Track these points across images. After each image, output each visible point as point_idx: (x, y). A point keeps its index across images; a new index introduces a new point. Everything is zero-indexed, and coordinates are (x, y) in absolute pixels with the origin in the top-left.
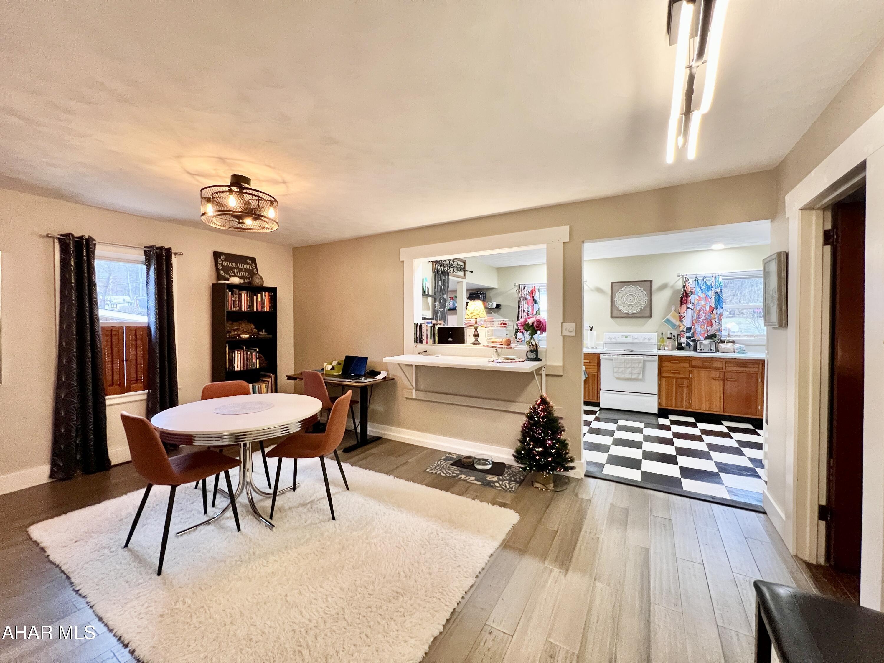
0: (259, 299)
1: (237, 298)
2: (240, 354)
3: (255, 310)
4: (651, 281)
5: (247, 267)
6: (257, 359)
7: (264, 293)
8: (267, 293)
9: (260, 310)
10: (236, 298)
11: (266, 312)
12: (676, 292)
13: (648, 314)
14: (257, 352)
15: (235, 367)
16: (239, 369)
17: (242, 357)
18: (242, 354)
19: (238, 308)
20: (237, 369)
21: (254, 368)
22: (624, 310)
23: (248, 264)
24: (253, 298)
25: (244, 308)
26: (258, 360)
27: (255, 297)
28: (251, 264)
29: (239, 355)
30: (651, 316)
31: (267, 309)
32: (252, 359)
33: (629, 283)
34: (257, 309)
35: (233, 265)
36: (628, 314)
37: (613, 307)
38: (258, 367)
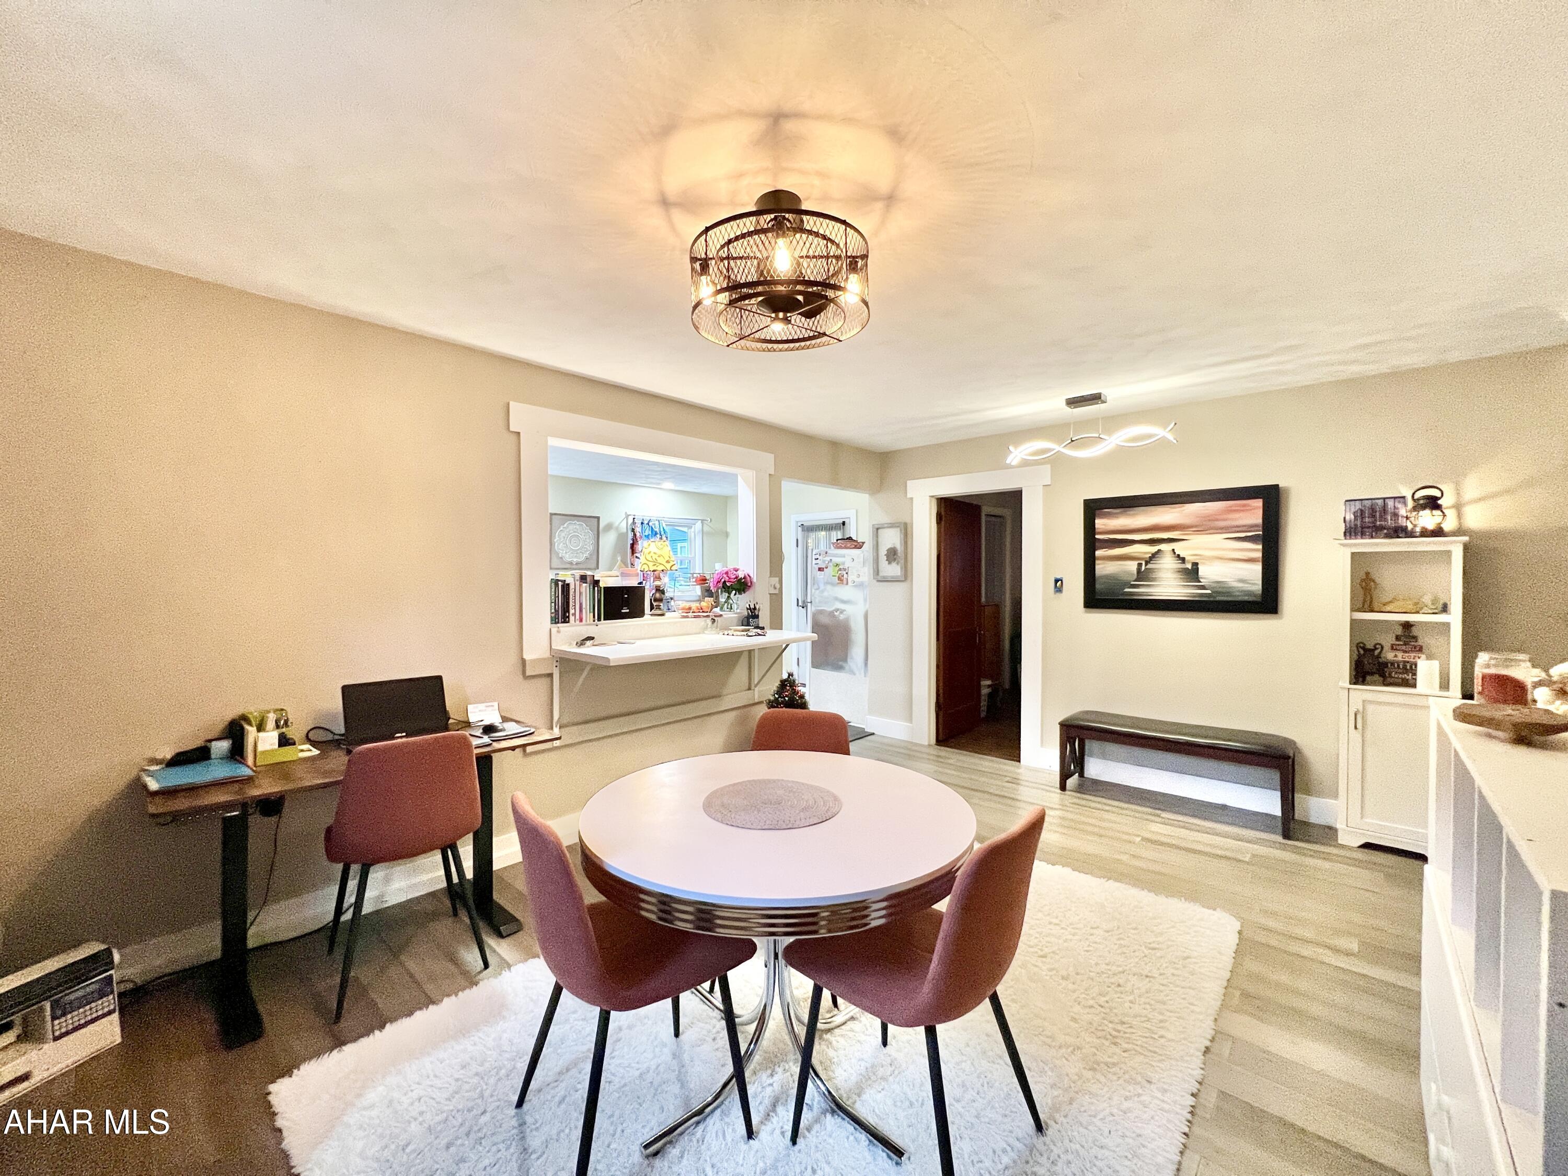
4: (598, 518)
12: (621, 537)
13: (594, 566)
22: (568, 558)
30: (598, 568)
33: (572, 518)
36: (571, 563)
37: (553, 553)
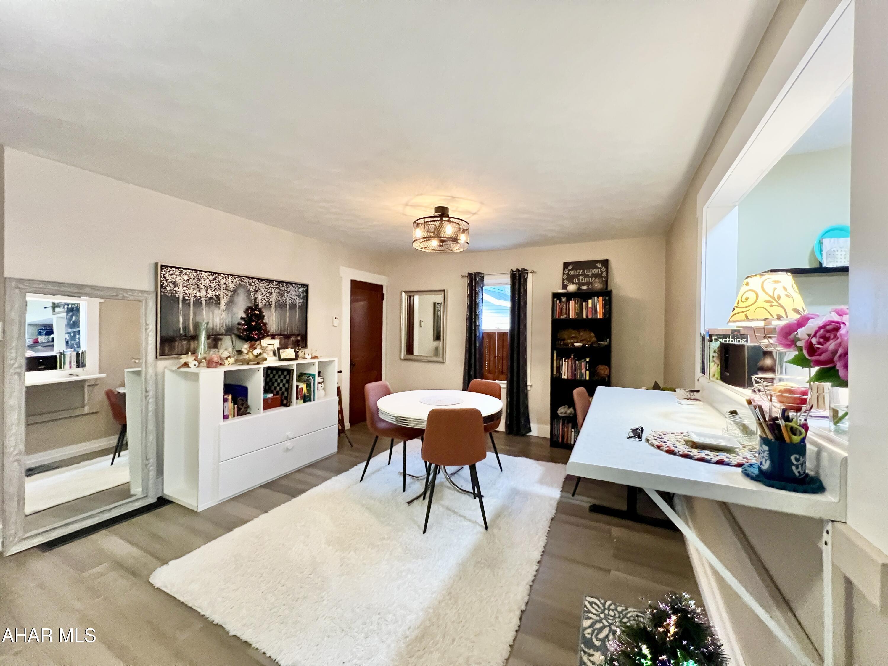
0: (590, 305)
1: (565, 306)
2: (568, 362)
3: (585, 317)
5: (596, 271)
6: (586, 370)
7: (596, 298)
8: (601, 298)
9: (590, 317)
10: (563, 306)
11: (600, 319)
14: (587, 362)
15: (562, 374)
16: (566, 377)
17: (570, 366)
18: (570, 363)
19: (565, 316)
20: (564, 377)
21: (583, 379)
23: (597, 268)
24: (582, 304)
25: (572, 315)
26: (588, 372)
27: (584, 304)
28: (600, 268)
29: (566, 363)
31: (600, 316)
32: (581, 369)
34: (587, 316)
35: (579, 273)
38: (588, 378)
